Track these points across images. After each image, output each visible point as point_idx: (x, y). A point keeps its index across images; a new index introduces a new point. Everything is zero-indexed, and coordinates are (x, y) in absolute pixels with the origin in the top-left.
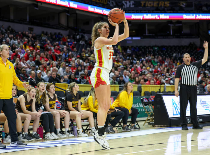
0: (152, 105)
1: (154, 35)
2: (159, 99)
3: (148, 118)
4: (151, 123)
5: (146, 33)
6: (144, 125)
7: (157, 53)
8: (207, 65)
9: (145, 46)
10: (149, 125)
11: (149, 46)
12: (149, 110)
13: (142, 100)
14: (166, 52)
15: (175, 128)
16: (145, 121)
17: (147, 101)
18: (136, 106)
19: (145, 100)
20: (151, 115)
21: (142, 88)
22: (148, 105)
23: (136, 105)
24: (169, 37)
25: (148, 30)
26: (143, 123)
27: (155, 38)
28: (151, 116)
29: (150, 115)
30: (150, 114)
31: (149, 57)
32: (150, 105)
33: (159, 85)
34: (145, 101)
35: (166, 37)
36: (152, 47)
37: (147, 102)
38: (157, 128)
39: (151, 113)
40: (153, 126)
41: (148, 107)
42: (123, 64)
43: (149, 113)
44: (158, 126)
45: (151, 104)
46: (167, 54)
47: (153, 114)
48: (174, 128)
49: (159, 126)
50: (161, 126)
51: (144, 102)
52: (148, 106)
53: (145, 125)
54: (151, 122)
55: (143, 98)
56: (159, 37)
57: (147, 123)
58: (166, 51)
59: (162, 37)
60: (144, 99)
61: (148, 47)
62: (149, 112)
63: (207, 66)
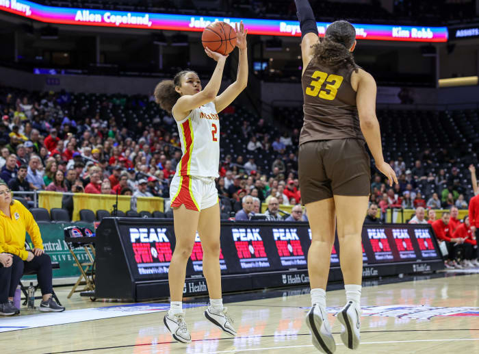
0: (92, 246)
1: (116, 66)
2: (110, 230)
3: (81, 278)
4: (86, 292)
5: (95, 62)
6: (69, 297)
7: (123, 112)
8: (246, 149)
9: (92, 95)
10: (83, 298)
11: (103, 95)
12: (85, 257)
13: (67, 233)
14: (145, 112)
15: (148, 307)
16: (72, 287)
17: (79, 234)
18: (55, 246)
19: (74, 234)
20: (88, 271)
21: (75, 201)
22: (82, 245)
23: (53, 244)
24: (153, 74)
25: (102, 53)
26: (68, 290)
27: (119, 75)
28: (88, 274)
29: (85, 271)
30: (88, 268)
31: (101, 123)
32: (88, 246)
33: (115, 196)
34: (76, 237)
35: (148, 74)
36: (110, 98)
37: (78, 239)
38: (105, 304)
39: (90, 266)
40: (93, 301)
41: (82, 250)
42: (32, 137)
43: (84, 267)
44: (107, 302)
45: (89, 243)
46: (146, 116)
47: (93, 270)
48: (143, 307)
49: (110, 300)
50: (114, 299)
51: (71, 237)
52: (81, 248)
53: (72, 297)
54: (88, 289)
55: (69, 228)
56: (129, 73)
57: (79, 293)
58: (144, 108)
59: (137, 73)
60: (73, 231)
61: (101, 98)
62: (84, 264)
63: (244, 151)
